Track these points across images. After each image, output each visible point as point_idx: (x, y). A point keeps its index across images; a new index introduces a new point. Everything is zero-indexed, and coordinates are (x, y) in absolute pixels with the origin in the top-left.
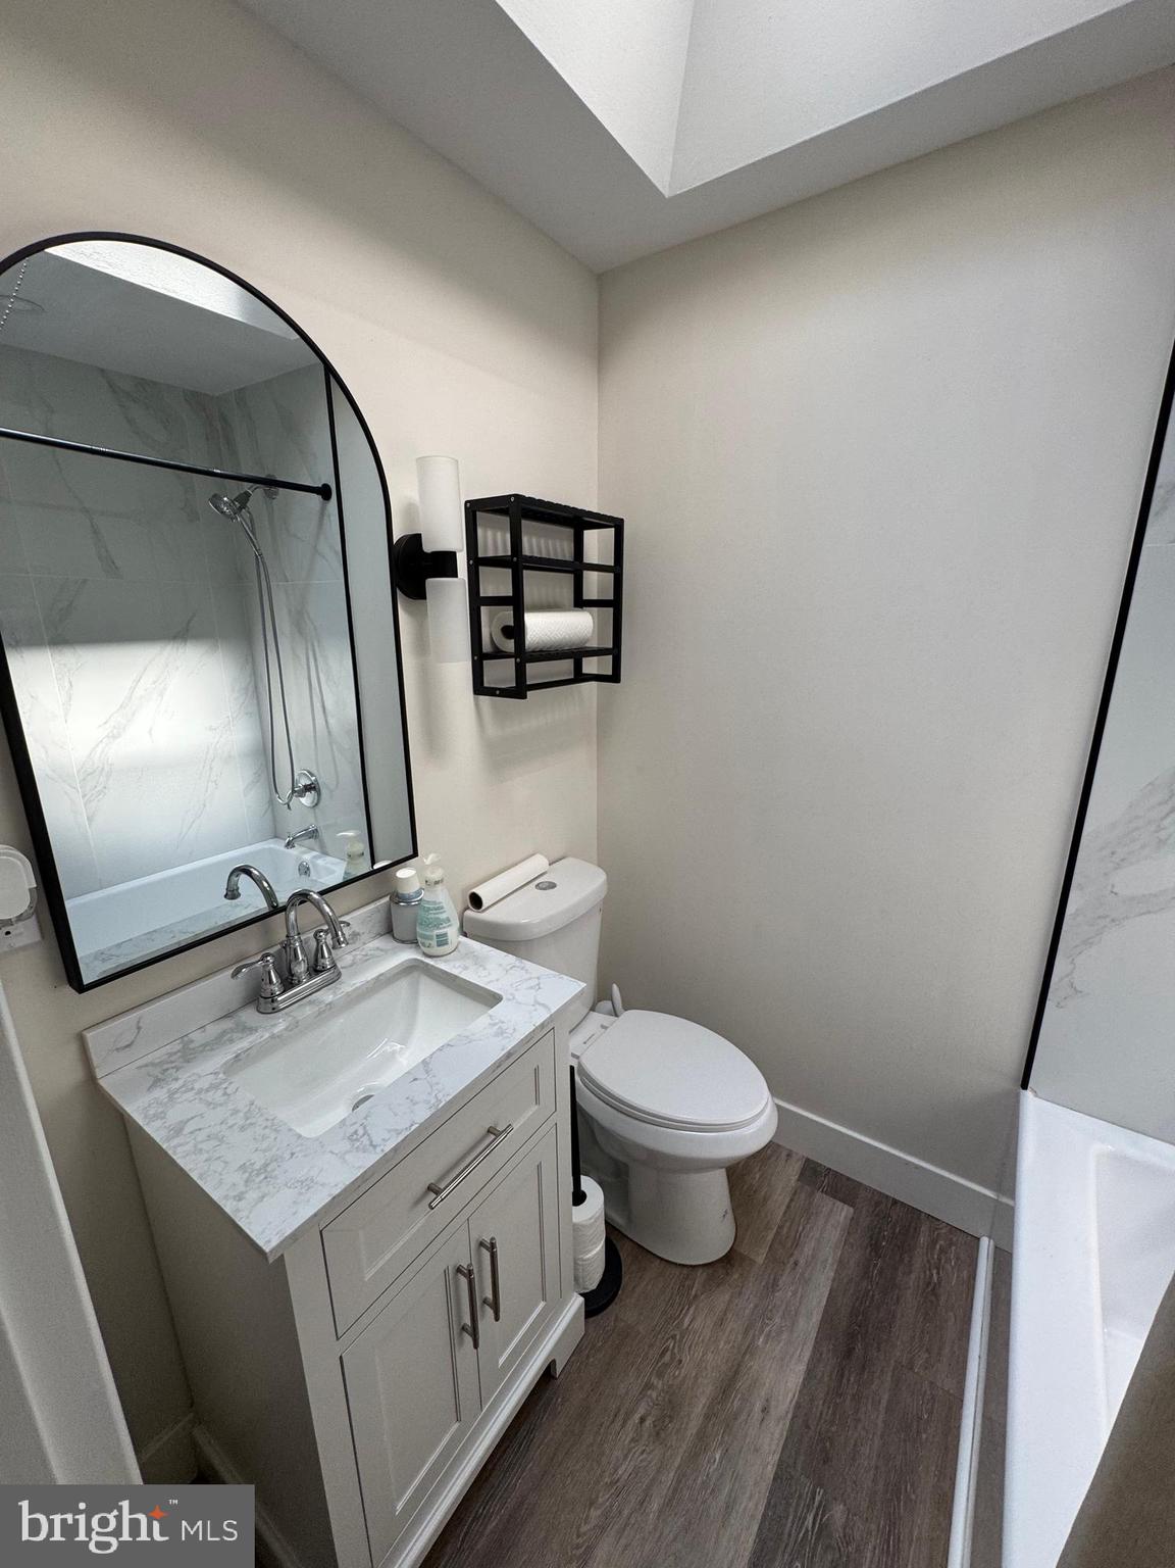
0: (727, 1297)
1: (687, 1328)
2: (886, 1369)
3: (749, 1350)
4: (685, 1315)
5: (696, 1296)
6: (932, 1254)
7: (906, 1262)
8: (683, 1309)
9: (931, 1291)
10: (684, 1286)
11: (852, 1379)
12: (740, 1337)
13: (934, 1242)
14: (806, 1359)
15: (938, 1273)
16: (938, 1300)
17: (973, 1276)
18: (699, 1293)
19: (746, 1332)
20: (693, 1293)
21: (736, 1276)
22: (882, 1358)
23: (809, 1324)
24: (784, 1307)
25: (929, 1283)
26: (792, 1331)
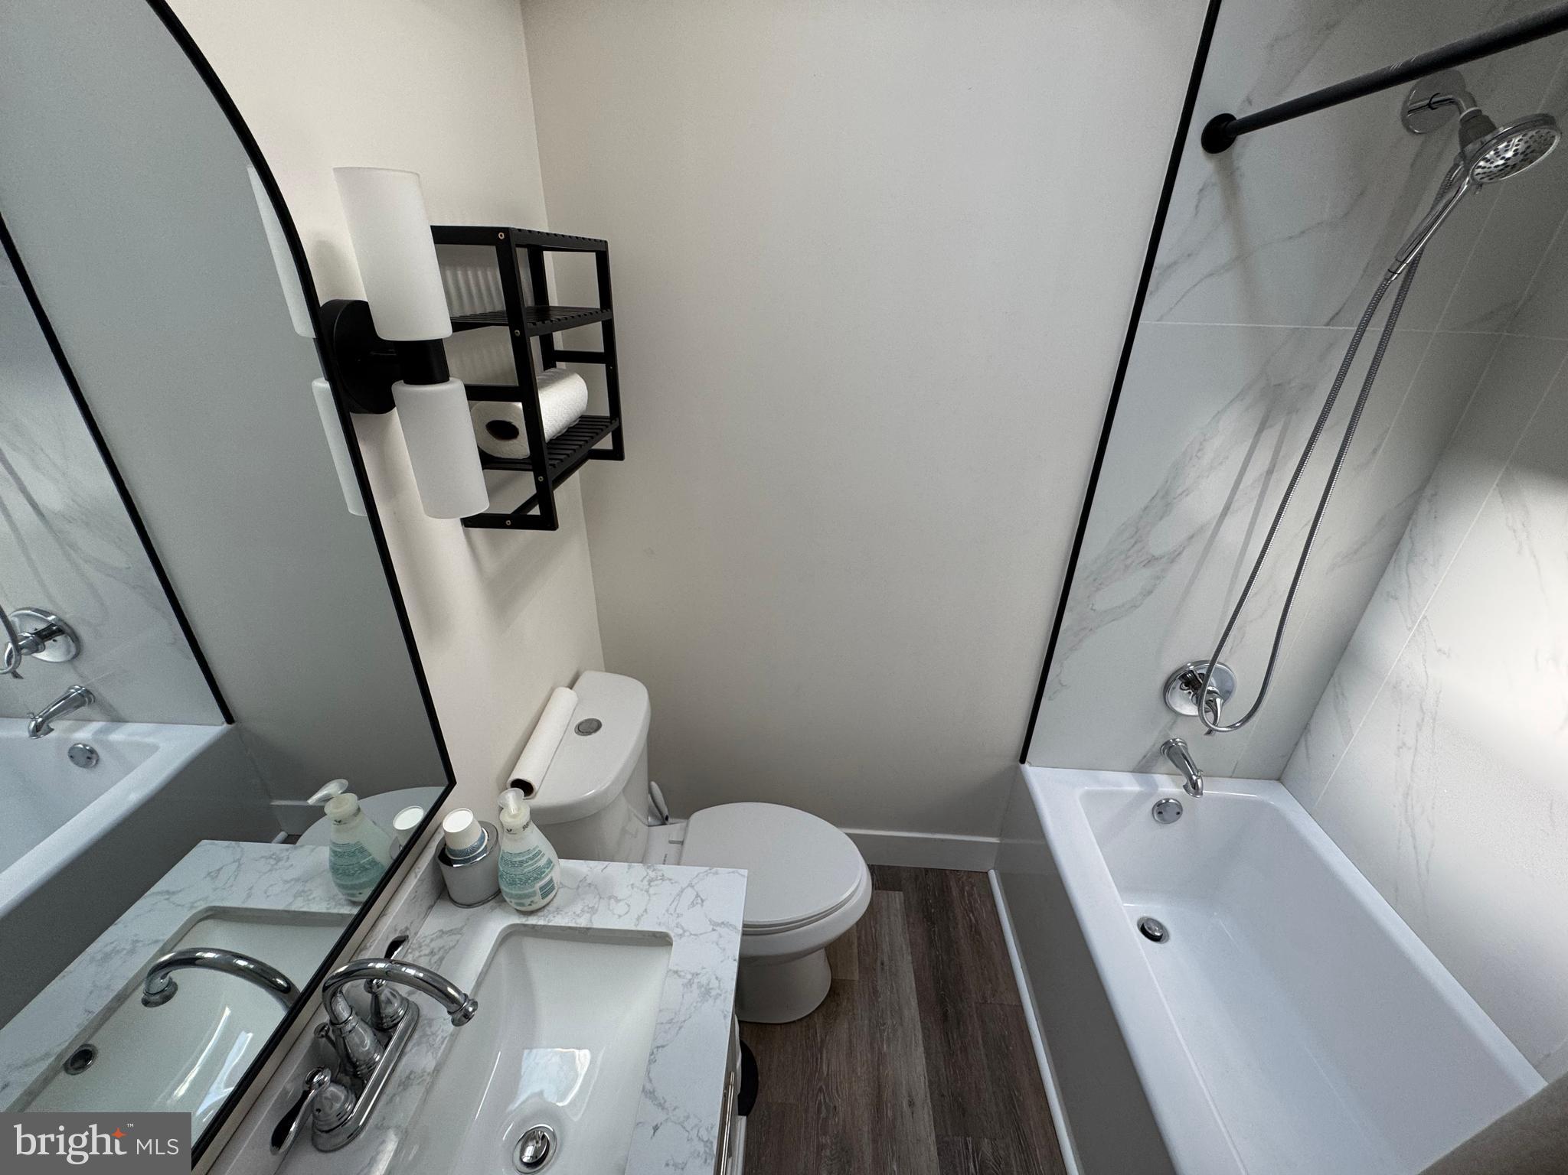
0: (846, 1026)
1: (828, 1075)
2: (971, 1014)
3: (879, 1061)
4: (822, 1062)
5: (822, 1041)
6: (965, 902)
7: (951, 918)
8: (817, 1059)
9: (974, 930)
10: (809, 1038)
11: (955, 1037)
12: (869, 1055)
13: (962, 891)
14: (921, 1042)
15: (973, 915)
16: (981, 937)
17: (994, 905)
18: (824, 1037)
19: (872, 1048)
20: (819, 1040)
21: (844, 1004)
22: (966, 1006)
23: (912, 1010)
24: (889, 1008)
25: (971, 926)
26: (902, 1025)
